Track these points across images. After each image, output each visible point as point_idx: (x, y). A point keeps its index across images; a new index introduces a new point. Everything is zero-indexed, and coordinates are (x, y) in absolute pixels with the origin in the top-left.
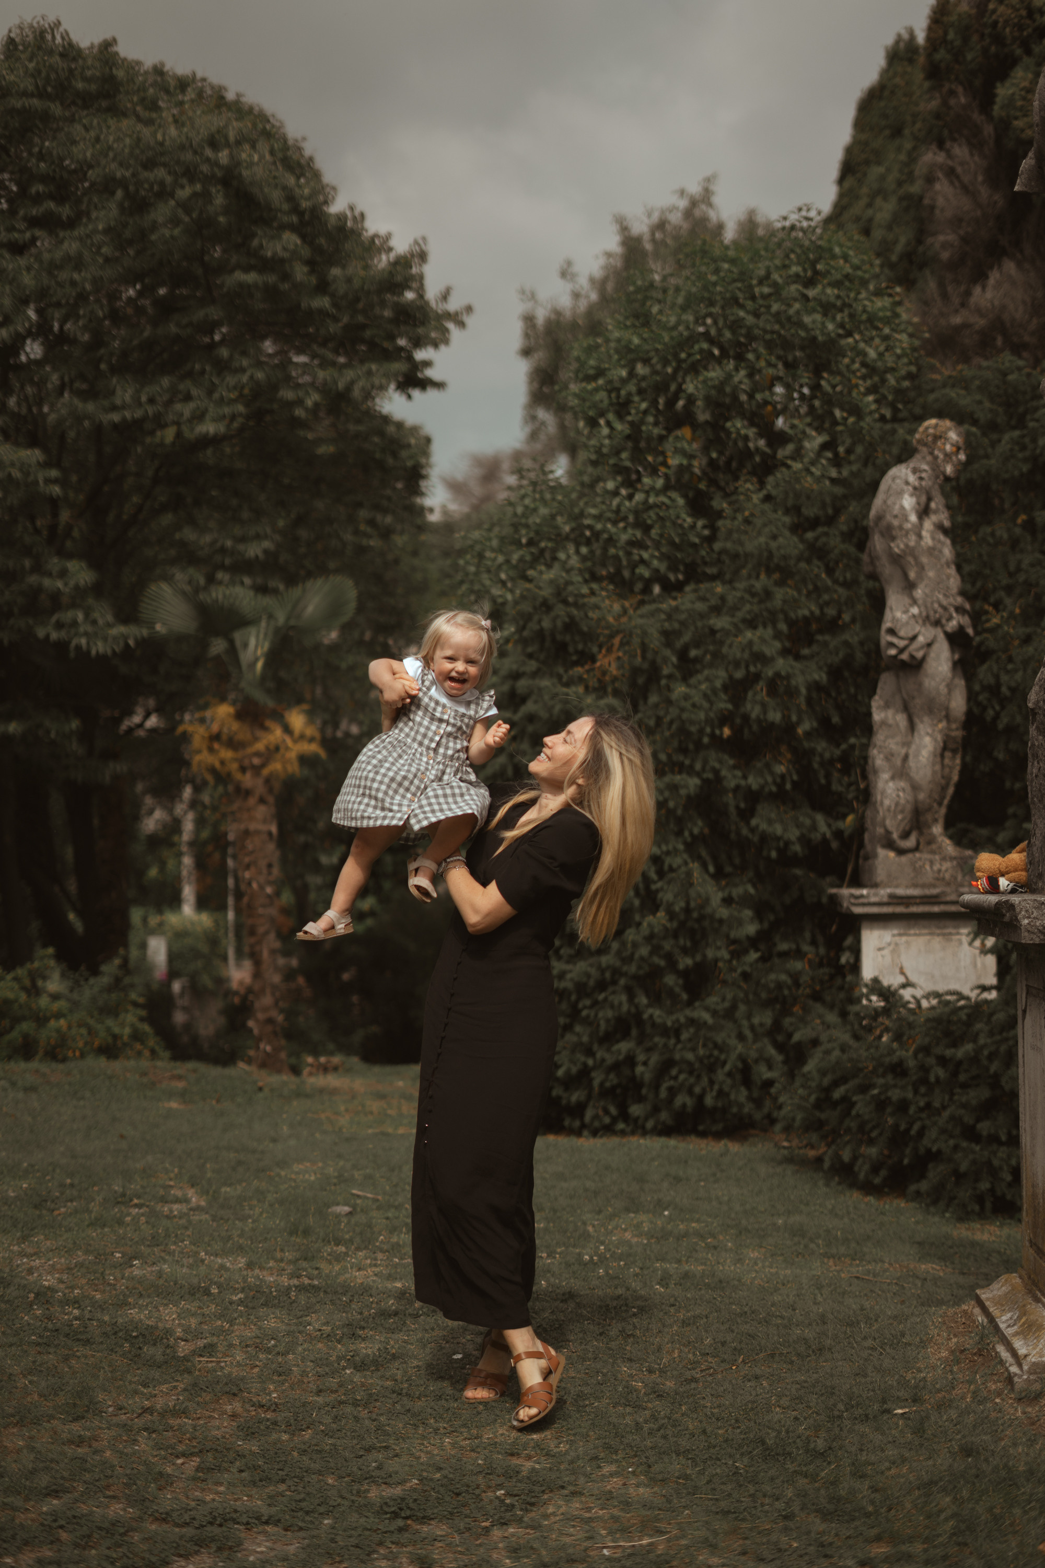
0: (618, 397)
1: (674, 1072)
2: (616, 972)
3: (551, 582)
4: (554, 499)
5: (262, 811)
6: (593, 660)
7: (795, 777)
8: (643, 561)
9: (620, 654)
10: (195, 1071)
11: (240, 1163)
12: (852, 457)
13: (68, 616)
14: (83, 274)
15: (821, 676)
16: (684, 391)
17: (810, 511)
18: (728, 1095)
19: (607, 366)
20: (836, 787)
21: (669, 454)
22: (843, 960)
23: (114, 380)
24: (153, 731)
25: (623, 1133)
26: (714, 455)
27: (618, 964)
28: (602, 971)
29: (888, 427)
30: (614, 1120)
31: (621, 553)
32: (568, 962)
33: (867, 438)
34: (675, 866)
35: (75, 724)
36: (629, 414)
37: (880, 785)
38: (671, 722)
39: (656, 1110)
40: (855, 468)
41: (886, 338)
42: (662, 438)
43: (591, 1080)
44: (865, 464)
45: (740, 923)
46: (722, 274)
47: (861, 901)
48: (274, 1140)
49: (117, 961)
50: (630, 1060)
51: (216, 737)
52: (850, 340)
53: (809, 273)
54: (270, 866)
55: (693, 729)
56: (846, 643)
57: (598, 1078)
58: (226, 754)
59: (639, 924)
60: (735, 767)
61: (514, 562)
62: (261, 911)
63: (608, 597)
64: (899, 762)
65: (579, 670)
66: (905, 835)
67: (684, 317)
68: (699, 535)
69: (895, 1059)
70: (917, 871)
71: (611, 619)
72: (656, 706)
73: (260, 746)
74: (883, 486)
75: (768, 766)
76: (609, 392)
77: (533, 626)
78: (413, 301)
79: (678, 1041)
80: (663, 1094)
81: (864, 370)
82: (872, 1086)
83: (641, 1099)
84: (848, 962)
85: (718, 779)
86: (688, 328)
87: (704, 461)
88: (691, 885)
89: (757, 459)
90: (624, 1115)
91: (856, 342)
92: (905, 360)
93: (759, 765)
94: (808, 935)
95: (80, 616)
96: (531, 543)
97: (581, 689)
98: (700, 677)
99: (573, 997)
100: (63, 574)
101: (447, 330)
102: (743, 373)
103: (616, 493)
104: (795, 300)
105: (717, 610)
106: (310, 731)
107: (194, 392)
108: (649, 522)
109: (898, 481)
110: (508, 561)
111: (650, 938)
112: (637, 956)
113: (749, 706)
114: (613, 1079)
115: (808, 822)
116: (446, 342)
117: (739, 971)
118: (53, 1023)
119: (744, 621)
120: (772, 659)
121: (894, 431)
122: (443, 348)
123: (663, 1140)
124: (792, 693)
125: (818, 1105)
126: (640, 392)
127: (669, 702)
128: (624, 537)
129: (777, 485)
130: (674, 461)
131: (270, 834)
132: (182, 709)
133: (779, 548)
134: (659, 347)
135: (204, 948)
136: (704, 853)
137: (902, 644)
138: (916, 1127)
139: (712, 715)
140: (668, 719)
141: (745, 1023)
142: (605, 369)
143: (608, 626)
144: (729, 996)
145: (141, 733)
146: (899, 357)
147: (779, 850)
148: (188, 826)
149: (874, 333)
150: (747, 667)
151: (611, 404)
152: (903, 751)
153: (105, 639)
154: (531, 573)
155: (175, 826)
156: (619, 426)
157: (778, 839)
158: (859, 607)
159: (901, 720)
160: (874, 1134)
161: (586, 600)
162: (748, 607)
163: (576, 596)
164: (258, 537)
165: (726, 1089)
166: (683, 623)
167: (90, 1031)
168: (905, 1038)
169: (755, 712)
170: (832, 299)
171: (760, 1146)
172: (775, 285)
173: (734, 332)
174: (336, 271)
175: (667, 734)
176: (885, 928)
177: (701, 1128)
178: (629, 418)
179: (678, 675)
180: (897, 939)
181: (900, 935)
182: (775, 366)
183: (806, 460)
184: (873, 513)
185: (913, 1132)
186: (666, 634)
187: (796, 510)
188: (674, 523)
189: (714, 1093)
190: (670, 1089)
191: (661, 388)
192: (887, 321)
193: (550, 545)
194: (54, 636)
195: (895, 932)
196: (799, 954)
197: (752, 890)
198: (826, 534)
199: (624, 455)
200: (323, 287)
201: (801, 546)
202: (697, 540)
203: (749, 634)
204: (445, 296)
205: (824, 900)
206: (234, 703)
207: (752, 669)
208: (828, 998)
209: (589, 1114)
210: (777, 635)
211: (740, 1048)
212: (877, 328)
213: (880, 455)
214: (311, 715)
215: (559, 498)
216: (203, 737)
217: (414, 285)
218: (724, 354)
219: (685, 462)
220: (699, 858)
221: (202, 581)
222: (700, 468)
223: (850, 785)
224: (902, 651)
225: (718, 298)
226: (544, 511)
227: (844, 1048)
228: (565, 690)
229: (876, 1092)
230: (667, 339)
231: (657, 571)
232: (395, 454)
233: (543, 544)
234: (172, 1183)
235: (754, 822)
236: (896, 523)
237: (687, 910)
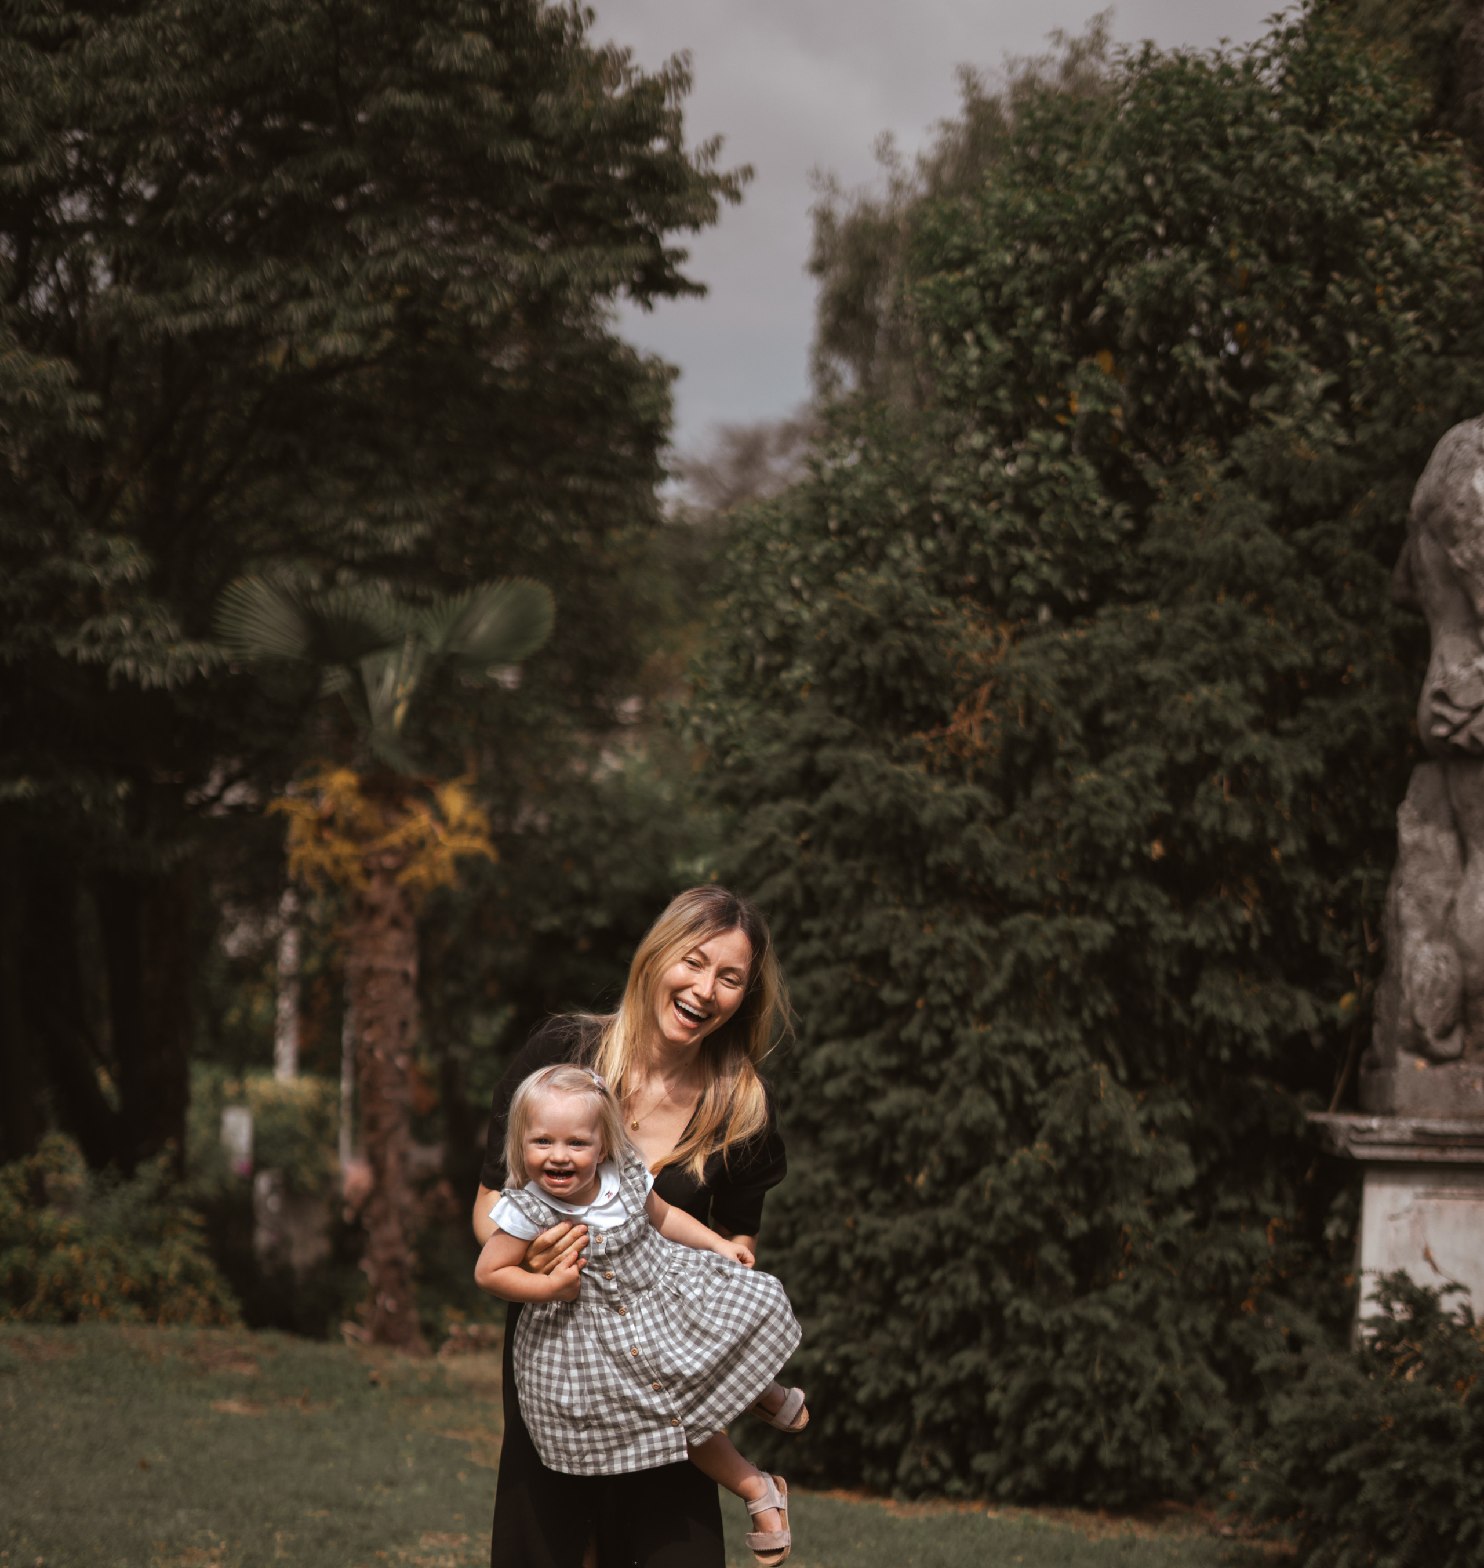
0: (997, 298)
1: (1050, 1405)
2: (963, 1238)
3: (881, 590)
4: (884, 460)
5: (394, 939)
6: (944, 721)
7: (1266, 929)
8: (1021, 567)
9: (989, 714)
10: (272, 1348)
11: (332, 1532)
12: (1375, 412)
13: (105, 625)
14: (146, 85)
15: (1315, 765)
16: (1105, 292)
17: (1304, 496)
18: (1137, 1447)
19: (981, 246)
20: (1325, 947)
21: (1075, 394)
22: (1330, 1232)
23: (190, 262)
24: (238, 809)
25: (957, 1497)
26: (1148, 399)
27: (966, 1223)
28: (938, 1234)
29: (1441, 361)
30: (946, 1475)
31: (990, 552)
32: (882, 1214)
33: (1402, 381)
34: (1065, 1067)
35: (122, 789)
36: (1014, 325)
37: (1409, 948)
38: (1069, 831)
39: (1016, 1463)
40: (1381, 428)
41: (1434, 220)
42: (1064, 369)
43: (910, 1409)
44: (1396, 424)
45: (1171, 1165)
46: (1174, 103)
47: (1369, 1137)
48: (390, 1483)
49: (162, 1161)
50: (978, 1382)
51: (327, 822)
52: (1379, 222)
53: (1316, 110)
54: (404, 1025)
55: (1108, 843)
56: (1358, 714)
57: (922, 1406)
58: (344, 848)
59: (1003, 1161)
60: (1172, 908)
61: (814, 559)
62: (386, 1093)
63: (974, 619)
64: (1438, 912)
65: (920, 737)
66: (1445, 1033)
67: (1110, 171)
68: (1116, 529)
69: (1434, 1411)
70: (1462, 1092)
71: (974, 656)
72: (1045, 802)
73: (395, 838)
74: (1439, 455)
75: (1223, 909)
76: (983, 289)
77: (849, 661)
78: (661, 156)
79: (1058, 1352)
80: (1030, 1438)
81: (1398, 271)
82: (1394, 1455)
83: (990, 1445)
84: (1338, 1236)
85: (1144, 927)
86: (1115, 189)
87: (1133, 409)
88: (1095, 1100)
89: (1219, 409)
90: (962, 1468)
91: (1389, 223)
92: (1466, 257)
93: (1209, 907)
94: (1269, 1186)
95: (126, 624)
96: (844, 529)
97: (920, 768)
98: (1122, 757)
99: (888, 1273)
100: (102, 557)
101: (714, 205)
102: (1202, 265)
103: (983, 455)
104: (1294, 151)
105: (1150, 649)
106: (474, 819)
107: (315, 284)
108: (1038, 503)
109: (1466, 447)
110: (804, 558)
111: (1018, 1186)
112: (998, 1212)
113: (1198, 809)
114: (947, 1409)
115: (1284, 1004)
116: (713, 219)
117: (1158, 1240)
118: (60, 1252)
119: (1196, 668)
120: (1239, 734)
121: (1451, 370)
122: (706, 229)
123: (1026, 1512)
124: (1269, 791)
125: (1296, 1479)
126: (1033, 292)
127: (1068, 797)
128: (997, 527)
129: (1250, 452)
130: (1081, 407)
131: (405, 976)
132: (283, 779)
133: (1255, 552)
134: (1069, 217)
135: (305, 1129)
136: (1111, 1047)
137: (1458, 717)
138: (1466, 1528)
139: (1138, 821)
140: (1064, 824)
141: (1170, 1330)
142: (978, 252)
143: (969, 668)
144: (1146, 1286)
145: (218, 811)
146: (1456, 252)
147: (1233, 1047)
148: (288, 952)
149: (1417, 211)
150: (1199, 743)
151: (985, 309)
152: (1447, 895)
153: (164, 664)
154: (843, 577)
155: (270, 950)
156: (996, 346)
157: (1232, 1028)
158: (1378, 656)
159: (1447, 843)
160: (1393, 1534)
161: (936, 623)
162: (1201, 646)
163: (919, 615)
164: (409, 517)
165: (1135, 1437)
166: (1094, 668)
167: (118, 1266)
168: (1452, 1377)
169: (1210, 819)
170: (1353, 152)
171: (1185, 1531)
172: (1262, 126)
173: (1189, 200)
174: (546, 100)
175: (1061, 848)
176: (1403, 1182)
177: (1089, 1497)
178: (1014, 332)
179: (1084, 751)
180: (1422, 1202)
181: (1428, 1196)
182: (1254, 257)
183: (1299, 413)
184: (1418, 499)
185: (1460, 1538)
186: (1065, 682)
187: (1282, 493)
188: (1077, 507)
189: (1115, 1444)
190: (1042, 1433)
191: (1066, 285)
192: (1439, 193)
193: (875, 533)
194: (83, 653)
195: (1420, 1190)
196: (1256, 1218)
197: (1187, 1111)
198: (1330, 534)
199: (1002, 393)
200: (522, 126)
201: (1291, 551)
202: (1113, 538)
203: (1204, 691)
204: (713, 148)
205: (1300, 1131)
206: (358, 770)
207: (1208, 748)
208: (1300, 1291)
209: (904, 1464)
210: (1251, 695)
211: (1162, 1372)
212: (1422, 204)
213: (1420, 409)
214: (477, 791)
215: (893, 458)
216: (308, 821)
217: (667, 127)
218: (1173, 236)
219: (1101, 408)
220: (1104, 1057)
221: (315, 582)
222: (1125, 418)
223: (1349, 945)
224: (1456, 729)
225: (1166, 141)
226: (868, 478)
227: (1346, 1389)
228: (897, 768)
229: (1399, 1465)
230: (1082, 204)
231: (1045, 584)
232: (622, 394)
233: (864, 532)
235: (1197, 1000)
236: (1461, 515)
237: (1084, 1141)
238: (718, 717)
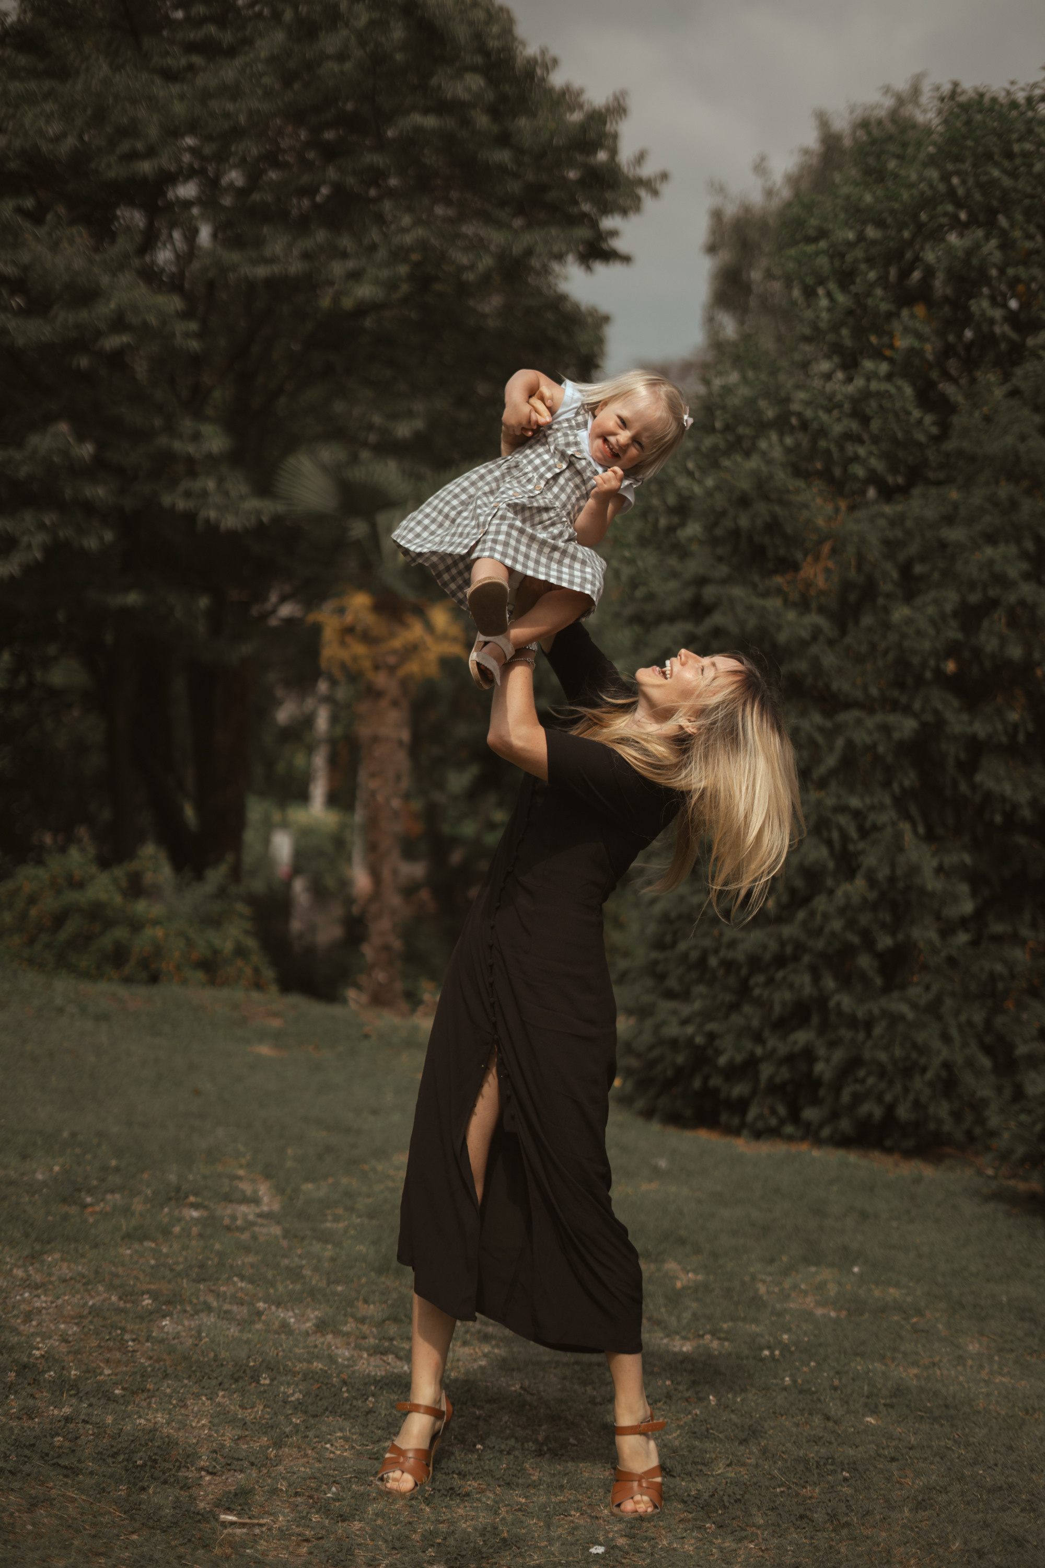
0: (843, 264)
1: (861, 1073)
2: (800, 948)
4: (758, 378)
5: (394, 716)
6: (796, 567)
7: (1030, 728)
8: (856, 458)
9: (831, 564)
10: (295, 1007)
11: (329, 1149)
13: (197, 485)
14: (239, 105)
16: (923, 261)
18: (926, 1107)
19: (831, 226)
21: (899, 334)
23: (265, 229)
24: (288, 621)
25: (790, 1139)
26: (951, 339)
27: (804, 937)
28: (782, 944)
30: (782, 1122)
31: (833, 448)
34: (880, 824)
35: (203, 602)
36: (854, 283)
38: (887, 651)
39: (835, 1115)
42: (890, 316)
43: (758, 1072)
45: (956, 899)
46: (975, 126)
48: (374, 1112)
49: (223, 869)
50: (808, 1055)
51: (349, 630)
54: (399, 776)
55: (916, 660)
57: (766, 1071)
58: (360, 649)
59: (831, 892)
60: (962, 710)
61: (705, 449)
62: (385, 825)
63: (821, 495)
65: (779, 580)
67: (928, 173)
68: (926, 433)
71: (820, 521)
72: (871, 629)
73: (397, 643)
75: (999, 711)
76: (831, 257)
77: (728, 523)
78: (603, 164)
79: (869, 1035)
80: (846, 1098)
83: (816, 1101)
85: (941, 722)
86: (931, 186)
87: (940, 345)
88: (902, 849)
89: (1003, 346)
90: (794, 1116)
93: (989, 709)
94: (1027, 917)
95: (211, 485)
96: (728, 428)
97: (779, 602)
98: (928, 598)
99: (745, 972)
100: (196, 437)
101: (639, 199)
102: (993, 243)
103: (829, 377)
105: (949, 520)
107: (352, 249)
108: (870, 412)
110: (697, 450)
111: (842, 911)
112: (827, 930)
113: (983, 637)
114: (784, 1074)
116: (637, 210)
117: (943, 954)
118: (149, 932)
119: (984, 535)
120: (1015, 583)
122: (633, 216)
124: (1037, 625)
126: (869, 260)
127: (886, 626)
128: (839, 429)
129: (1027, 378)
130: (903, 343)
131: (401, 742)
132: (322, 598)
133: (1029, 451)
134: (897, 206)
135: (329, 847)
136: (914, 809)
139: (939, 645)
140: (884, 646)
141: (952, 1021)
142: (830, 231)
143: (817, 530)
144: (935, 988)
145: (274, 622)
147: (1005, 813)
148: (322, 723)
150: (986, 589)
151: (834, 272)
153: (237, 513)
154: (726, 463)
155: (308, 721)
156: (841, 298)
157: (1003, 799)
161: (792, 497)
162: (987, 518)
163: (780, 491)
165: (925, 1100)
166: (909, 533)
167: (190, 943)
169: (991, 645)
171: (959, 1171)
173: (986, 195)
174: (523, 122)
175: (881, 664)
177: (889, 1143)
178: (855, 289)
179: (900, 593)
182: (1033, 237)
186: (887, 543)
188: (899, 417)
189: (910, 1105)
190: (855, 1095)
191: (894, 255)
193: (750, 431)
194: (182, 505)
196: (1016, 939)
197: (969, 860)
199: (845, 332)
200: (504, 139)
202: (924, 439)
203: (989, 551)
204: (640, 160)
206: (373, 594)
207: (992, 593)
209: (752, 1113)
210: (1024, 555)
211: (946, 1052)
215: (764, 377)
216: (336, 629)
217: (608, 144)
218: (974, 221)
219: (916, 344)
220: (909, 817)
221: (344, 459)
222: (935, 352)
225: (969, 153)
226: (744, 391)
228: (762, 602)
230: (906, 197)
231: (873, 471)
232: (569, 333)
233: (741, 430)
234: (241, 1172)
235: (979, 778)
237: (892, 879)
238: (631, 561)
